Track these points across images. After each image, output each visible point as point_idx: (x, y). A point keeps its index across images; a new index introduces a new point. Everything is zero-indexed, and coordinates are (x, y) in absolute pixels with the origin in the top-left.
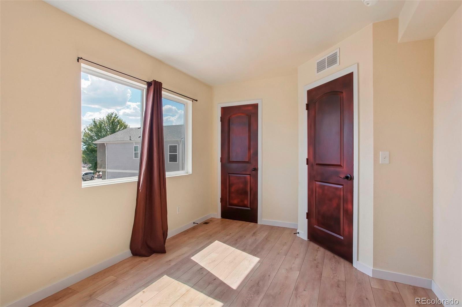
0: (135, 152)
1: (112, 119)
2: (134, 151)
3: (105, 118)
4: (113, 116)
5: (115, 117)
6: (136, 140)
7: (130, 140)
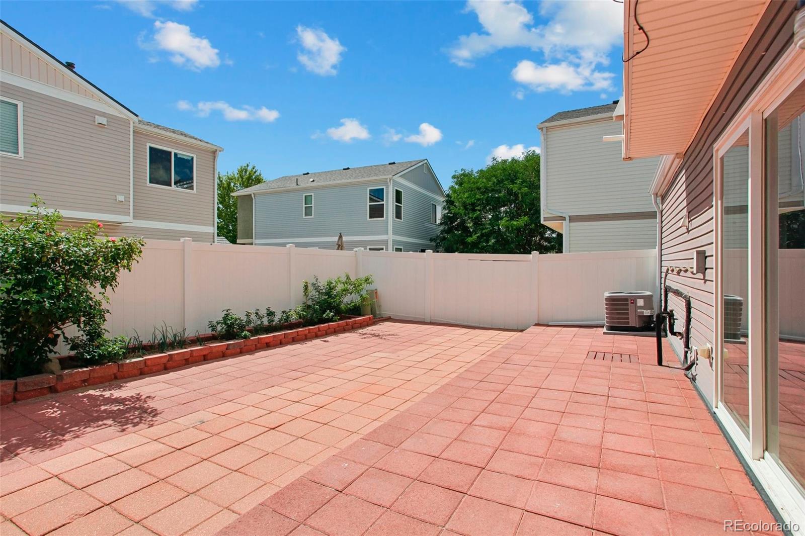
0: (306, 206)
1: (248, 173)
2: (304, 204)
3: (236, 172)
4: (249, 169)
5: (252, 171)
6: (308, 185)
7: (297, 185)
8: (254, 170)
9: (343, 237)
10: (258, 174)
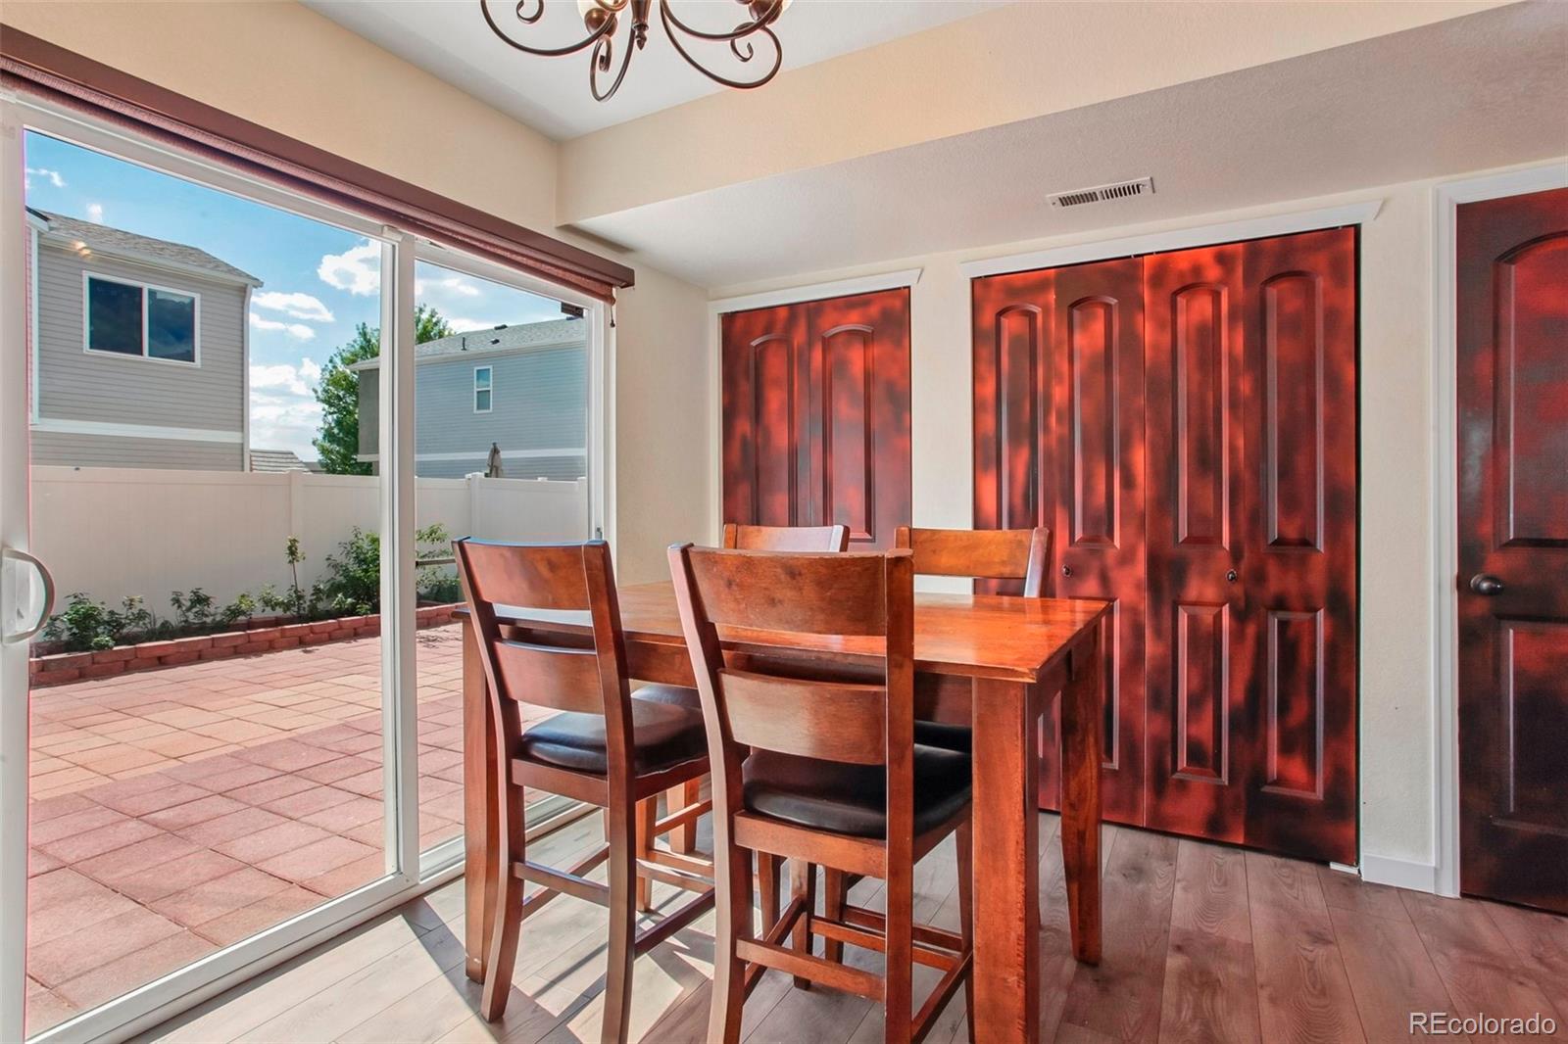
0: (479, 389)
2: (475, 385)
4: (425, 316)
5: (429, 321)
6: (482, 349)
7: (464, 349)
8: (434, 320)
9: (501, 453)
10: (441, 327)
